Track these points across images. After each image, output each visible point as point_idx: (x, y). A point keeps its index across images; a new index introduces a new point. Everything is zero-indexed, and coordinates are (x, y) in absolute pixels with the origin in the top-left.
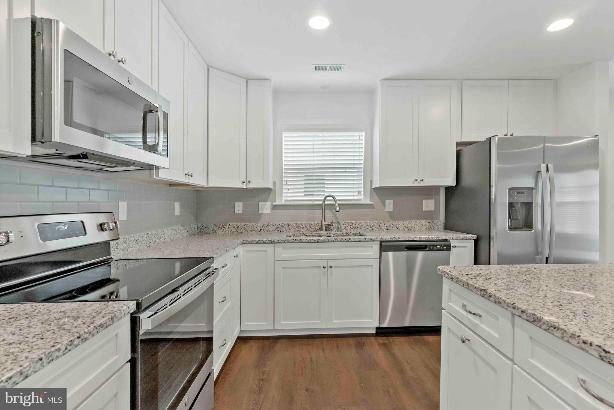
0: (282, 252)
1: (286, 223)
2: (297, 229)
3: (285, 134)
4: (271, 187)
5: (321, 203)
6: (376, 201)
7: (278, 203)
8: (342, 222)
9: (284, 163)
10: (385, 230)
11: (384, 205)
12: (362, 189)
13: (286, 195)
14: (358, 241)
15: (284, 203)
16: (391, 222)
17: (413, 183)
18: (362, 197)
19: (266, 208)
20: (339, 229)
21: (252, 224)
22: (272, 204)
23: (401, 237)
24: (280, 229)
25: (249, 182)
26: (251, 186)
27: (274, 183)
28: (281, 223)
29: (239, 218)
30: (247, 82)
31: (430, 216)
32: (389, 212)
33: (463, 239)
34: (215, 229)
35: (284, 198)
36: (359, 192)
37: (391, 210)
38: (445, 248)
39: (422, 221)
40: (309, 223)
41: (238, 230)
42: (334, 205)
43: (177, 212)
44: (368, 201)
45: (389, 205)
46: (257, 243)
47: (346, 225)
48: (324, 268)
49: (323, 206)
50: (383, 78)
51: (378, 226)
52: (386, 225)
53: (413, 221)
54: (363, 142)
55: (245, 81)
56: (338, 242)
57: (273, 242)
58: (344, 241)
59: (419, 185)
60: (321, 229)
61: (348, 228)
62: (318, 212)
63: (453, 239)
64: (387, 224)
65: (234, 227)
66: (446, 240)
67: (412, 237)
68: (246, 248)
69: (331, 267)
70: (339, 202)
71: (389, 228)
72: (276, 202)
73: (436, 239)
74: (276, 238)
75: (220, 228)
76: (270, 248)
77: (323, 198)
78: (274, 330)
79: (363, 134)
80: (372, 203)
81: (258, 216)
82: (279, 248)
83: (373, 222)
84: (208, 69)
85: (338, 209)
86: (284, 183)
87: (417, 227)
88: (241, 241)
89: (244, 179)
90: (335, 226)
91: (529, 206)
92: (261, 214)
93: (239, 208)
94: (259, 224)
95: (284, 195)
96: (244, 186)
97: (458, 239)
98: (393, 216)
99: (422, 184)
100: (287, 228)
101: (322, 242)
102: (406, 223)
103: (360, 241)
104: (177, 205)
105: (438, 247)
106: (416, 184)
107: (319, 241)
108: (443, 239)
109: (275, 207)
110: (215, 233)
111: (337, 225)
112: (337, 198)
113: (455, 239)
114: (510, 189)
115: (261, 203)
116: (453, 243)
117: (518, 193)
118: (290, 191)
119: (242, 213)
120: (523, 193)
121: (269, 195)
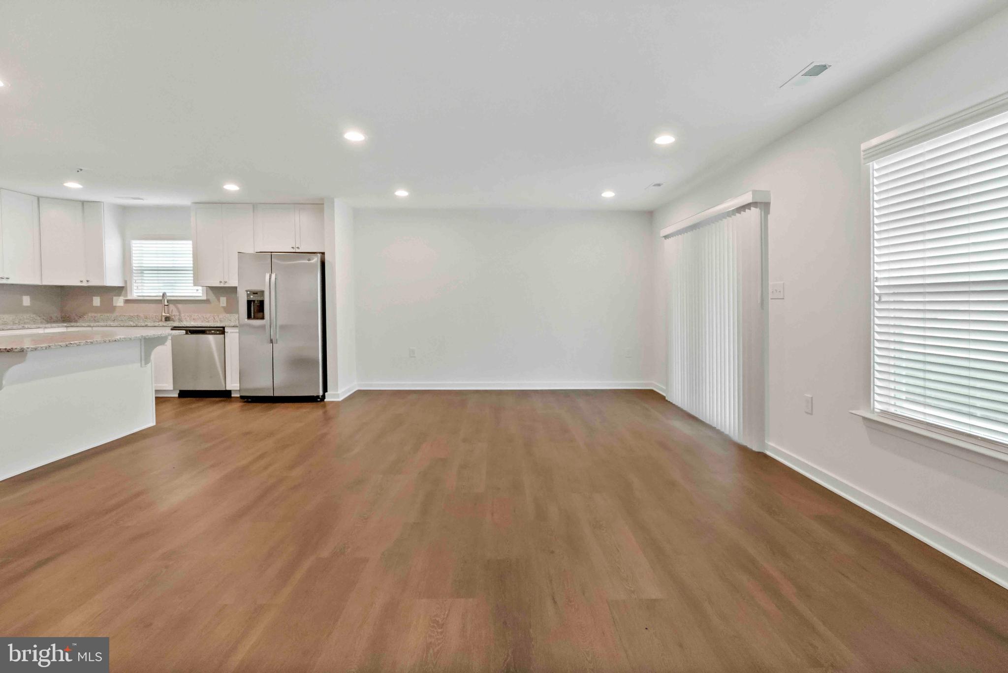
1: (136, 314)
2: (145, 320)
3: (133, 242)
4: (121, 285)
6: (212, 297)
7: (129, 298)
9: (133, 265)
10: (219, 322)
11: (219, 300)
13: (137, 291)
15: (135, 298)
16: (224, 315)
17: (220, 284)
18: (201, 295)
19: (119, 302)
21: (107, 314)
22: (124, 299)
24: (131, 318)
25: (88, 281)
27: (126, 282)
28: (133, 315)
29: (97, 310)
30: (83, 204)
32: (223, 307)
33: (233, 327)
34: (76, 318)
35: (135, 293)
36: (197, 290)
37: (225, 305)
38: (218, 332)
40: (155, 314)
41: (95, 319)
44: (204, 298)
45: (223, 301)
47: (186, 317)
49: (163, 301)
50: (193, 202)
51: (213, 318)
54: (191, 249)
55: (81, 203)
56: (139, 327)
60: (162, 320)
63: (226, 327)
65: (92, 317)
66: (223, 327)
71: (222, 320)
72: (127, 297)
75: (80, 317)
77: (161, 294)
79: (191, 242)
80: (209, 299)
81: (112, 309)
83: (209, 315)
84: (38, 199)
85: (166, 304)
86: (133, 281)
89: (81, 279)
91: (262, 303)
92: (115, 306)
93: (97, 301)
94: (114, 315)
95: (135, 291)
96: (83, 284)
97: (230, 327)
98: (226, 310)
99: (227, 285)
100: (136, 319)
104: (26, 298)
105: (213, 331)
106: (222, 285)
108: (219, 326)
109: (127, 301)
110: (76, 321)
111: (178, 316)
114: (247, 291)
115: (115, 298)
116: (226, 330)
117: (254, 293)
118: (140, 288)
119: (99, 305)
120: (257, 293)
121: (122, 290)
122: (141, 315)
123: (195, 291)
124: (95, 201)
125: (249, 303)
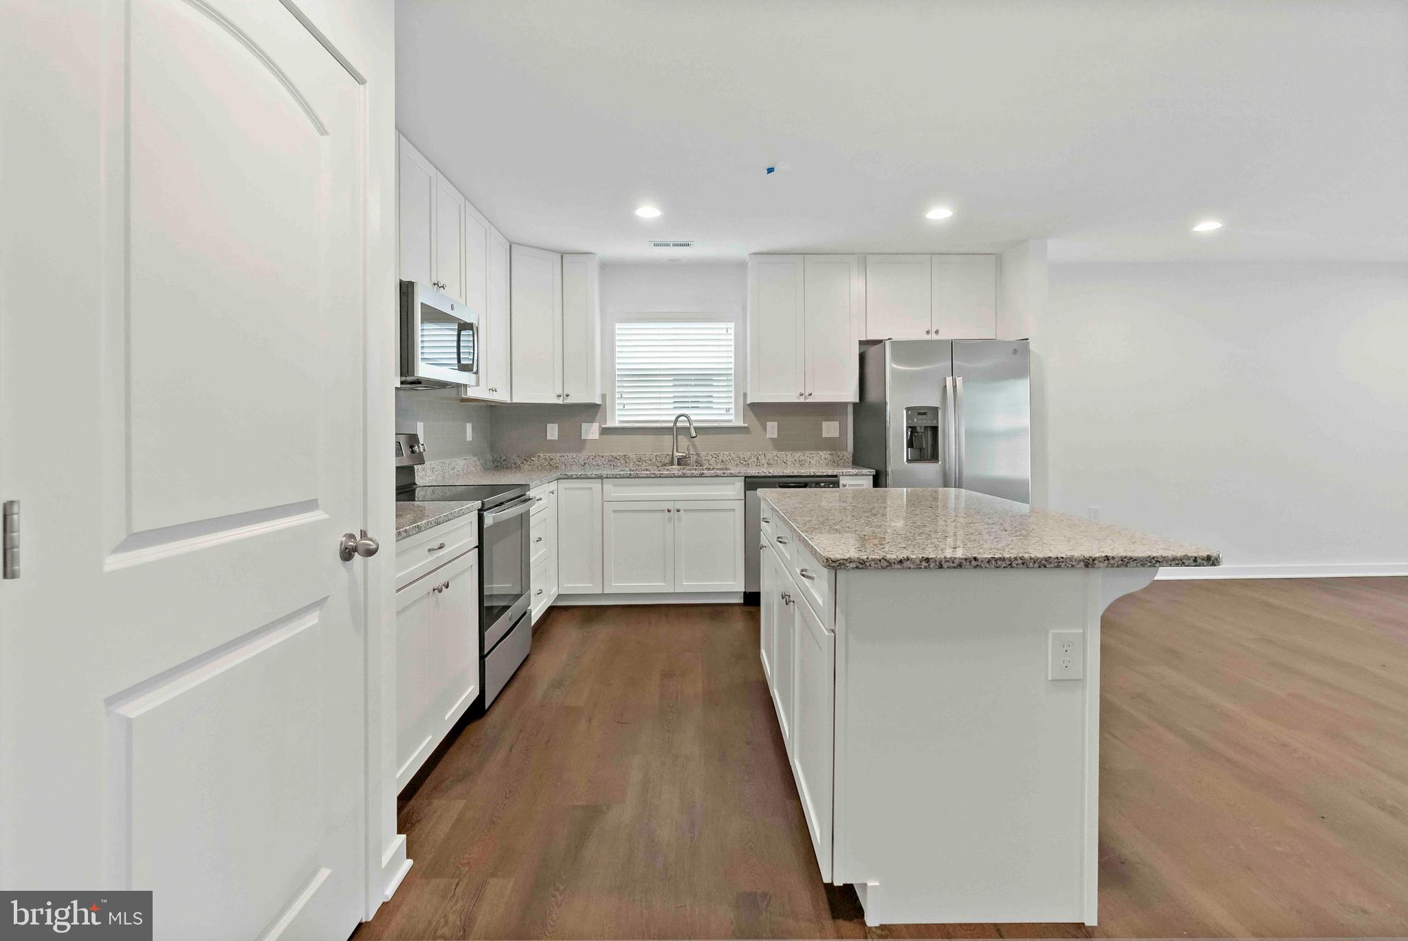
0: (614, 491)
1: (622, 454)
2: (637, 463)
3: (617, 326)
4: (598, 401)
5: (672, 425)
6: (754, 422)
7: (609, 424)
8: (703, 454)
9: (618, 367)
10: (766, 465)
11: (765, 429)
12: (732, 406)
13: (621, 413)
14: (714, 477)
15: (617, 425)
16: (775, 453)
17: (799, 399)
18: (732, 417)
19: (591, 431)
20: (699, 463)
21: (571, 455)
22: (600, 426)
23: (772, 472)
24: (613, 461)
25: (567, 396)
26: (569, 401)
27: (604, 397)
28: (614, 454)
29: (552, 447)
30: (562, 256)
31: (833, 445)
32: (772, 440)
33: (856, 475)
34: (520, 462)
35: (617, 418)
36: (728, 410)
37: (775, 436)
38: (831, 486)
39: (820, 453)
40: (655, 454)
41: (551, 463)
42: (688, 429)
43: (469, 437)
44: (741, 424)
45: (772, 429)
46: (578, 478)
48: (669, 511)
49: (675, 429)
50: (753, 251)
51: (755, 459)
52: (768, 458)
53: (807, 453)
54: (732, 337)
55: (559, 256)
56: (689, 476)
57: (600, 477)
58: (695, 477)
59: (807, 401)
60: (672, 463)
61: (712, 461)
62: (668, 439)
63: (843, 475)
64: (769, 456)
65: (546, 459)
66: (836, 476)
67: (788, 472)
68: (565, 484)
69: (678, 511)
70: (695, 425)
71: (772, 462)
72: (606, 423)
73: (820, 474)
74: (605, 473)
75: (525, 460)
76: (596, 485)
77: (673, 418)
78: (603, 595)
79: (732, 325)
80: (747, 425)
81: (581, 444)
82: (609, 486)
83: (749, 453)
84: (510, 246)
85: (694, 434)
86: (618, 396)
87: (813, 462)
88: (558, 474)
89: (560, 392)
90: (693, 459)
91: (934, 430)
92: (585, 440)
93: (553, 432)
94: (583, 456)
95: (617, 413)
96: (560, 401)
97: (850, 475)
98: (779, 444)
99: (811, 399)
100: (622, 462)
101: (666, 477)
102: (797, 455)
103: (717, 476)
104: (469, 427)
105: (822, 483)
106: (802, 400)
107: (662, 476)
108: (830, 474)
109: (605, 431)
110: (519, 468)
111: (695, 457)
112: (693, 418)
113: (846, 475)
114: (908, 409)
115: (584, 425)
116: (843, 481)
117: (919, 414)
118: (626, 407)
119: (557, 438)
120: (925, 414)
121: (596, 413)
122: (631, 455)
123: (724, 412)
124: (587, 251)
125: (912, 429)
